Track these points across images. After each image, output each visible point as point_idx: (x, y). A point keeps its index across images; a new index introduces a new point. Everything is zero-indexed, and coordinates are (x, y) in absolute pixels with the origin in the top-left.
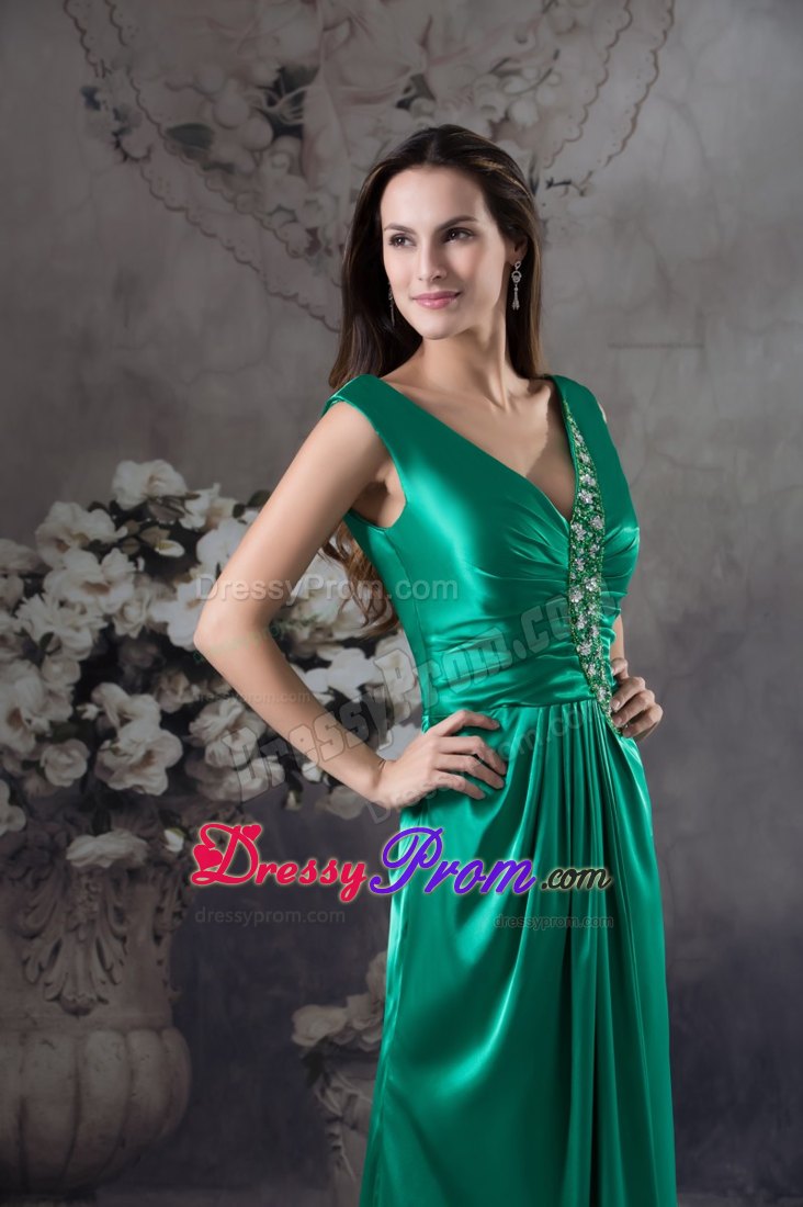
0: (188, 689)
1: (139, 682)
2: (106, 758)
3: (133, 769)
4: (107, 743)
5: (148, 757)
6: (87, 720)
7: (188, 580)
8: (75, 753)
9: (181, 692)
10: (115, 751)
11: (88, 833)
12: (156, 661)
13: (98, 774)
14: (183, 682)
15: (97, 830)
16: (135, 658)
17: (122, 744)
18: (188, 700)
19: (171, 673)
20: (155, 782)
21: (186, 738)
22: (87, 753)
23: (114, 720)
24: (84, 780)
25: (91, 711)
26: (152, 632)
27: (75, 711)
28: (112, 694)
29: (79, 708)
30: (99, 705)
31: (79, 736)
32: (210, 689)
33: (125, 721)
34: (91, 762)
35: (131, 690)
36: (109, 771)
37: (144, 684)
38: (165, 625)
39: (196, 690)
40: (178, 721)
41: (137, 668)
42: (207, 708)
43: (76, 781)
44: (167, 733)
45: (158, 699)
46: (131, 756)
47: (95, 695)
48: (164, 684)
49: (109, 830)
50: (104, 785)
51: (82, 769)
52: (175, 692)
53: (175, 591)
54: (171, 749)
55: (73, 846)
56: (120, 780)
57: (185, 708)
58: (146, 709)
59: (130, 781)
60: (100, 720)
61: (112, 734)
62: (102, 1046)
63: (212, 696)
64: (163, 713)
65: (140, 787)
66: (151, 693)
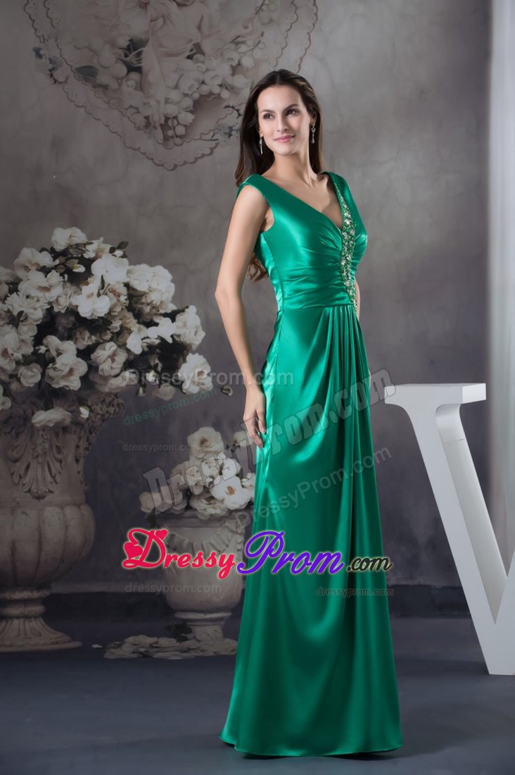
0: (90, 338)
1: (66, 335)
2: (50, 372)
3: (64, 377)
4: (51, 365)
5: (71, 372)
6: (41, 354)
7: (87, 284)
8: (35, 370)
9: (86, 339)
10: (55, 369)
11: (42, 409)
12: (74, 324)
13: (46, 380)
14: (87, 334)
15: (47, 408)
16: (64, 323)
17: (58, 365)
18: (90, 343)
19: (81, 330)
20: (75, 384)
21: (89, 362)
22: (41, 370)
23: (54, 353)
24: (40, 383)
25: (42, 349)
26: (72, 309)
27: (35, 349)
28: (53, 341)
29: (37, 348)
30: (46, 347)
31: (36, 362)
32: (100, 337)
33: (59, 354)
34: (43, 374)
35: (62, 339)
36: (52, 379)
37: (68, 336)
38: (77, 306)
39: (93, 338)
40: (85, 354)
41: (64, 328)
42: (99, 347)
43: (36, 384)
44: (80, 360)
45: (75, 343)
46: (63, 371)
47: (45, 341)
48: (78, 336)
49: (53, 408)
50: (50, 385)
51: (39, 378)
52: (84, 339)
53: (81, 290)
54: (82, 367)
55: (35, 416)
56: (58, 383)
57: (89, 346)
58: (70, 347)
59: (62, 384)
60: (47, 353)
61: (53, 360)
62: (52, 514)
63: (101, 341)
64: (78, 349)
65: (67, 386)
66: (72, 340)
